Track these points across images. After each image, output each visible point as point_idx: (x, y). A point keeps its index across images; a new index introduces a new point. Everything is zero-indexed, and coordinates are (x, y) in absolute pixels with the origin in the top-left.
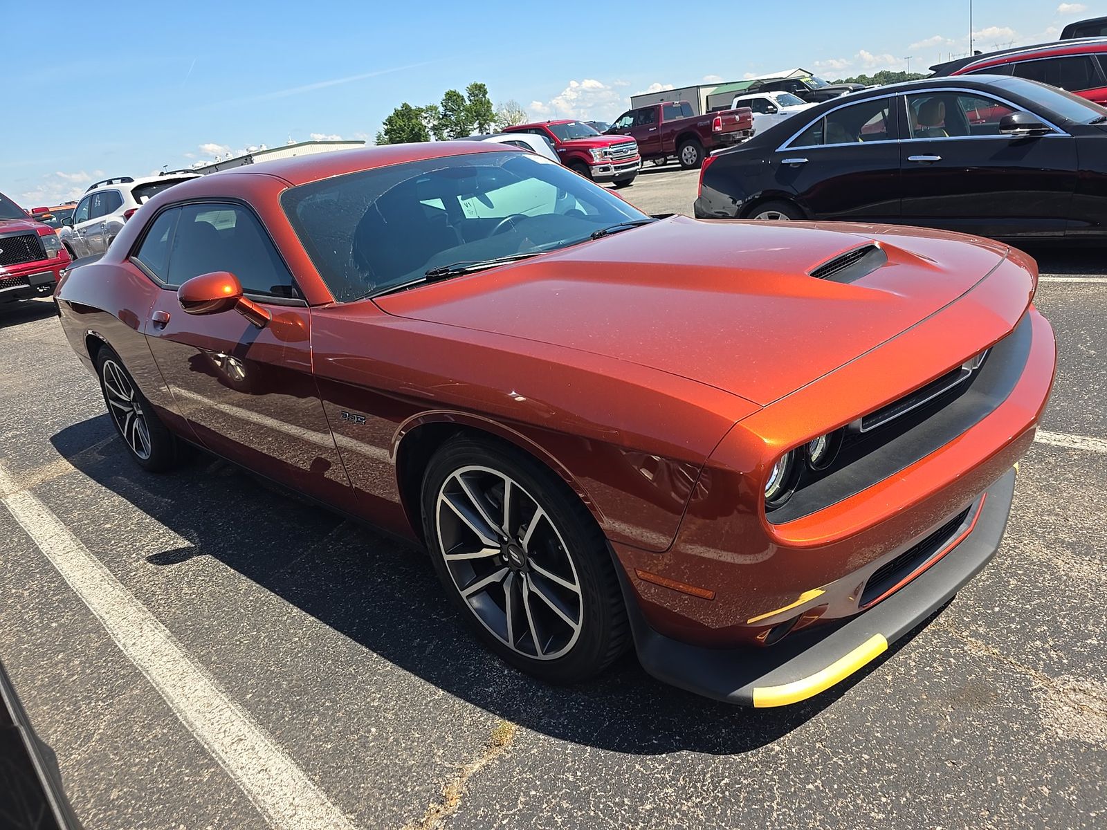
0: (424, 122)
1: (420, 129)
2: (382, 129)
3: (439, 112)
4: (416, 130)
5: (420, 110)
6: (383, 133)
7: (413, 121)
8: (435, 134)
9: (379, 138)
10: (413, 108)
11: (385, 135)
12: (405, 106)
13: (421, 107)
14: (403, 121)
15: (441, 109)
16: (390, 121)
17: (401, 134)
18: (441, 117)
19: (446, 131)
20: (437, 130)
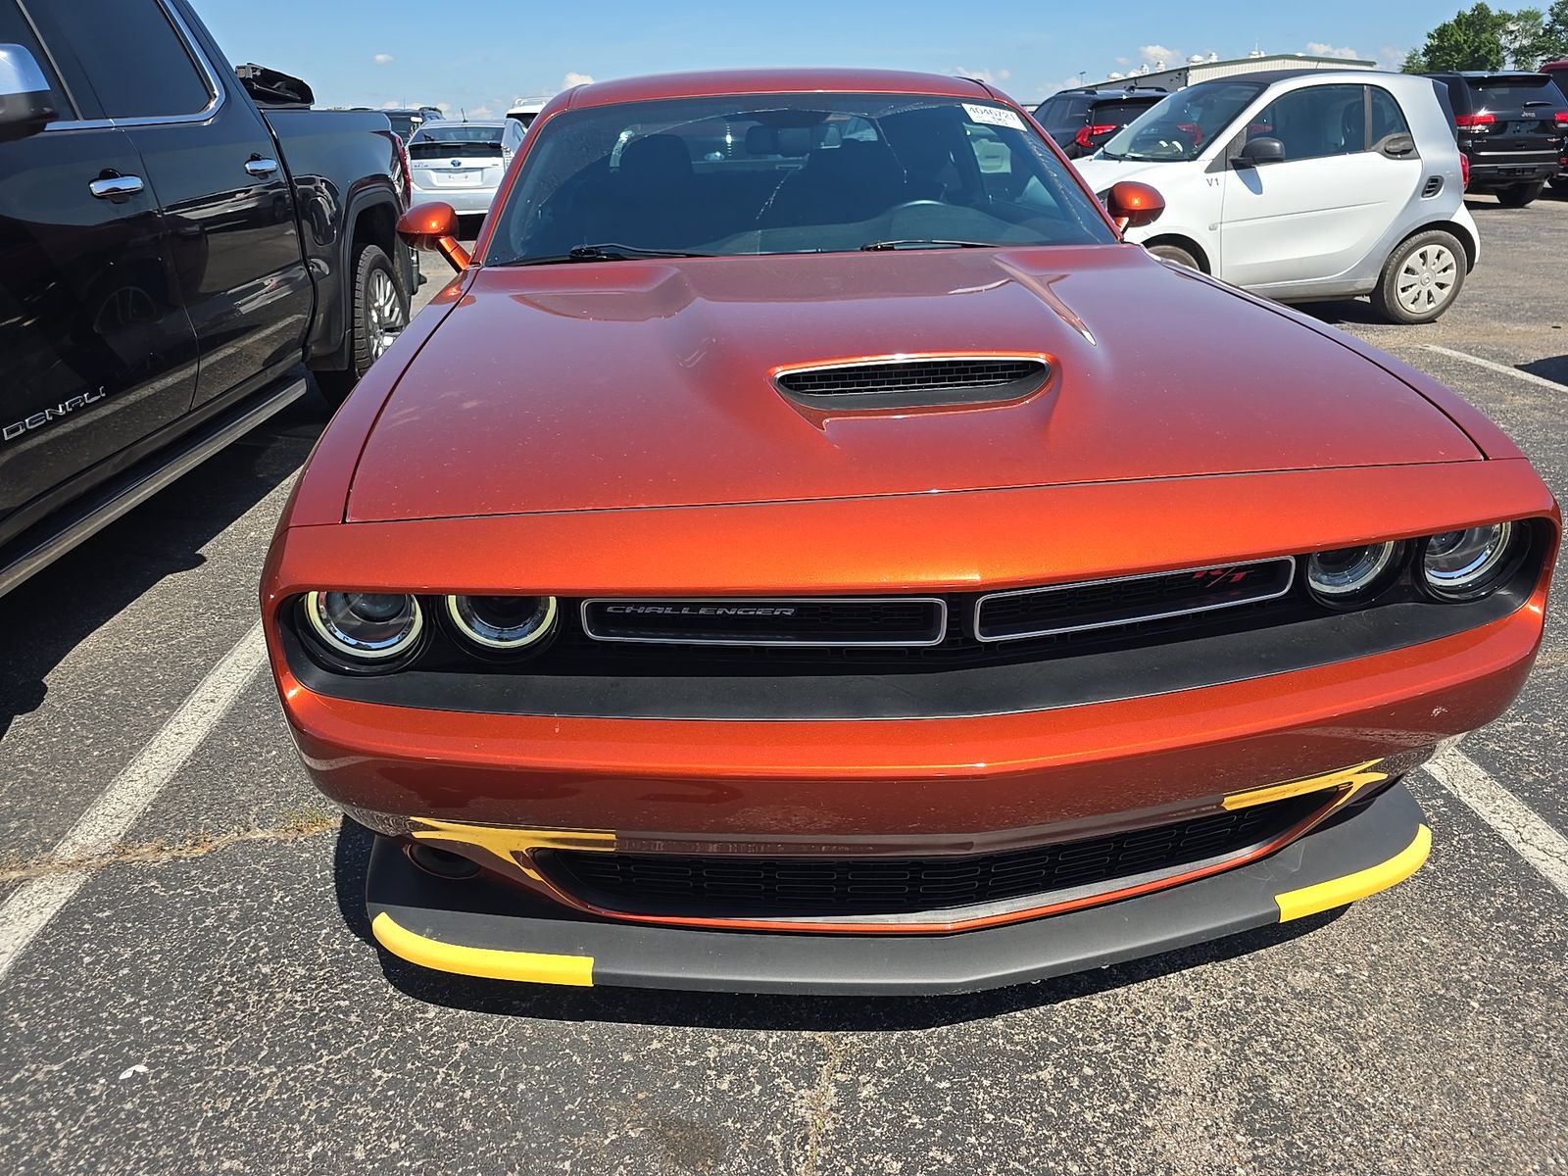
0: (1504, 41)
1: (1490, 50)
2: (1422, 43)
3: (1541, 24)
4: (1482, 52)
5: (1508, 18)
6: (1421, 51)
7: (1483, 36)
8: (1515, 62)
9: (1411, 58)
10: (1494, 12)
11: (1424, 55)
12: (1481, 9)
13: (1509, 12)
14: (1465, 35)
15: (1547, 19)
16: (1442, 32)
17: (1451, 56)
18: (1541, 32)
19: (1540, 58)
20: (1524, 54)
